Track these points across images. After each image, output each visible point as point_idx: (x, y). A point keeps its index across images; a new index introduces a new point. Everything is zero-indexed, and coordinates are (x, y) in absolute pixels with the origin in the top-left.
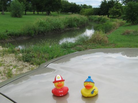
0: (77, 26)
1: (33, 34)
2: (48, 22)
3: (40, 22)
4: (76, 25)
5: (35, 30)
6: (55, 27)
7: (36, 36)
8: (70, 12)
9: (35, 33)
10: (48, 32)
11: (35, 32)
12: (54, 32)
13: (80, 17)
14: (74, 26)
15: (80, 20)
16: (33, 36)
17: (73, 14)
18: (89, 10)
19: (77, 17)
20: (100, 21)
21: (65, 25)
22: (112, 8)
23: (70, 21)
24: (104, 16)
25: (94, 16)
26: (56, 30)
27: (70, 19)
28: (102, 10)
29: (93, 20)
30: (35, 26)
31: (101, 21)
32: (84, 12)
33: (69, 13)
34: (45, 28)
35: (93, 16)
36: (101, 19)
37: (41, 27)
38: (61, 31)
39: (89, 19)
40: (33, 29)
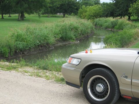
0: (75, 39)
1: (8, 54)
2: (28, 33)
3: (16, 34)
4: (74, 37)
5: (10, 48)
6: (40, 42)
7: (12, 56)
8: (60, 13)
9: (11, 53)
10: (29, 50)
11: (11, 50)
12: (40, 49)
13: (79, 22)
14: (71, 38)
15: (79, 27)
16: (7, 56)
17: (66, 15)
18: (95, 8)
19: (75, 23)
20: (115, 27)
21: (55, 37)
22: (134, 3)
23: (64, 30)
24: (121, 18)
25: (103, 19)
26: (41, 46)
27: (63, 28)
28: (118, 8)
29: (101, 26)
30: (9, 41)
31: (117, 27)
32: (86, 12)
33: (58, 14)
34: (25, 43)
35: (101, 19)
36: (116, 25)
37: (19, 42)
38: (49, 47)
39: (96, 25)
40: (7, 46)
